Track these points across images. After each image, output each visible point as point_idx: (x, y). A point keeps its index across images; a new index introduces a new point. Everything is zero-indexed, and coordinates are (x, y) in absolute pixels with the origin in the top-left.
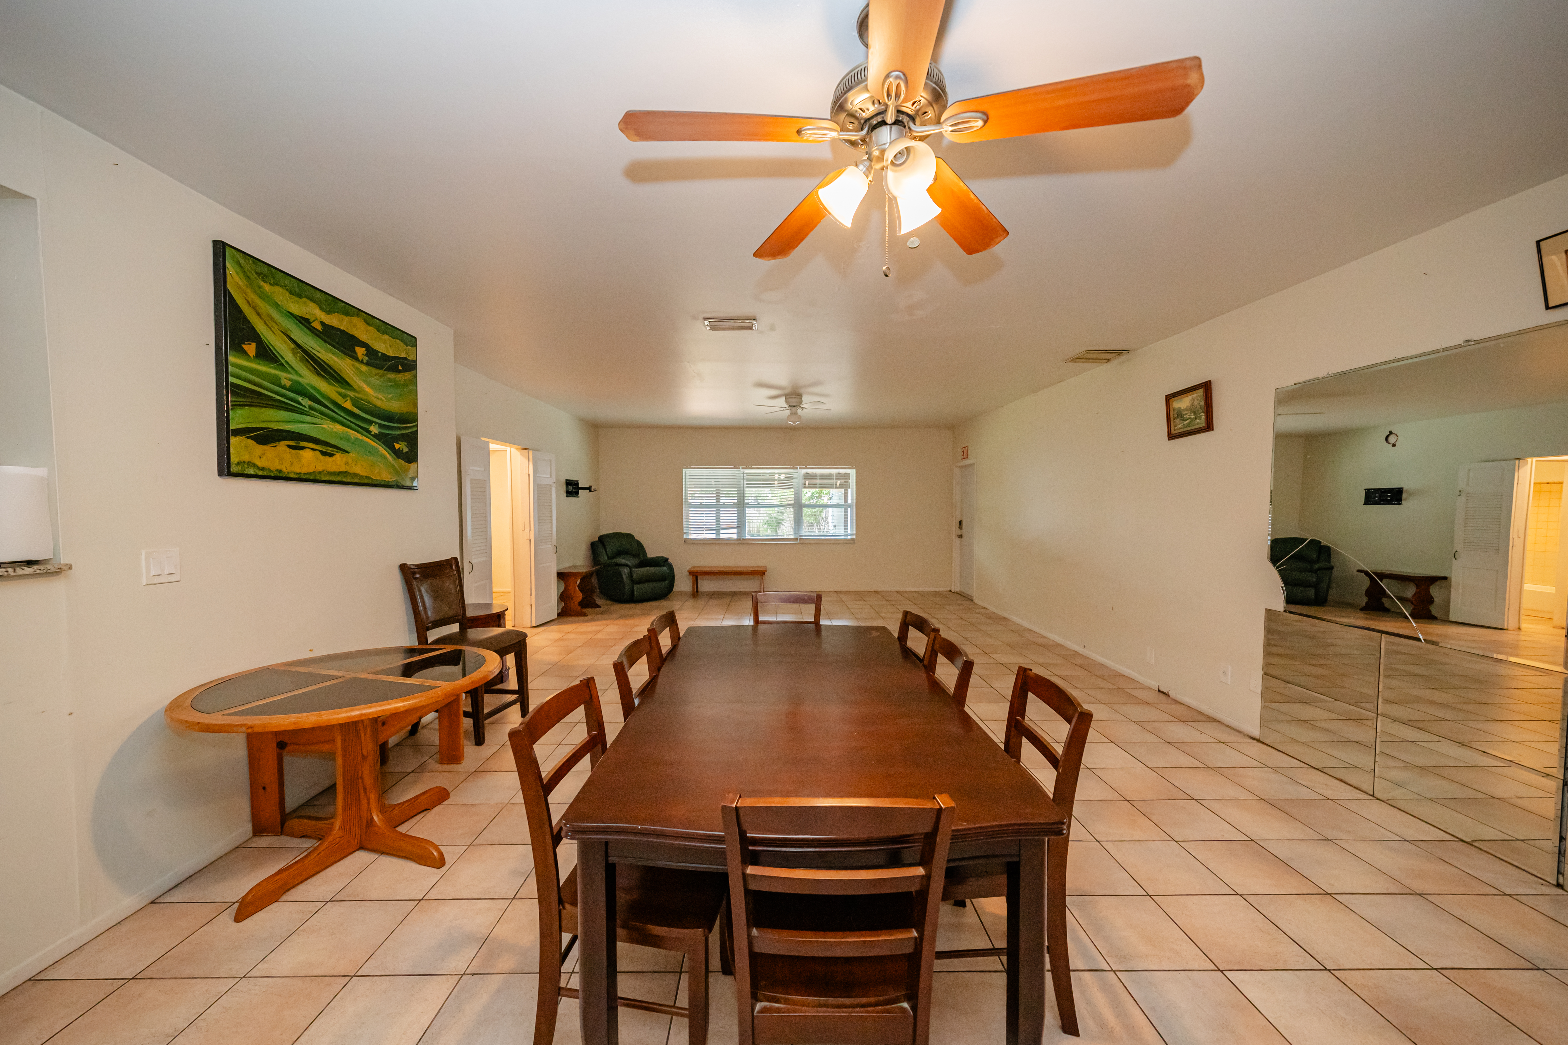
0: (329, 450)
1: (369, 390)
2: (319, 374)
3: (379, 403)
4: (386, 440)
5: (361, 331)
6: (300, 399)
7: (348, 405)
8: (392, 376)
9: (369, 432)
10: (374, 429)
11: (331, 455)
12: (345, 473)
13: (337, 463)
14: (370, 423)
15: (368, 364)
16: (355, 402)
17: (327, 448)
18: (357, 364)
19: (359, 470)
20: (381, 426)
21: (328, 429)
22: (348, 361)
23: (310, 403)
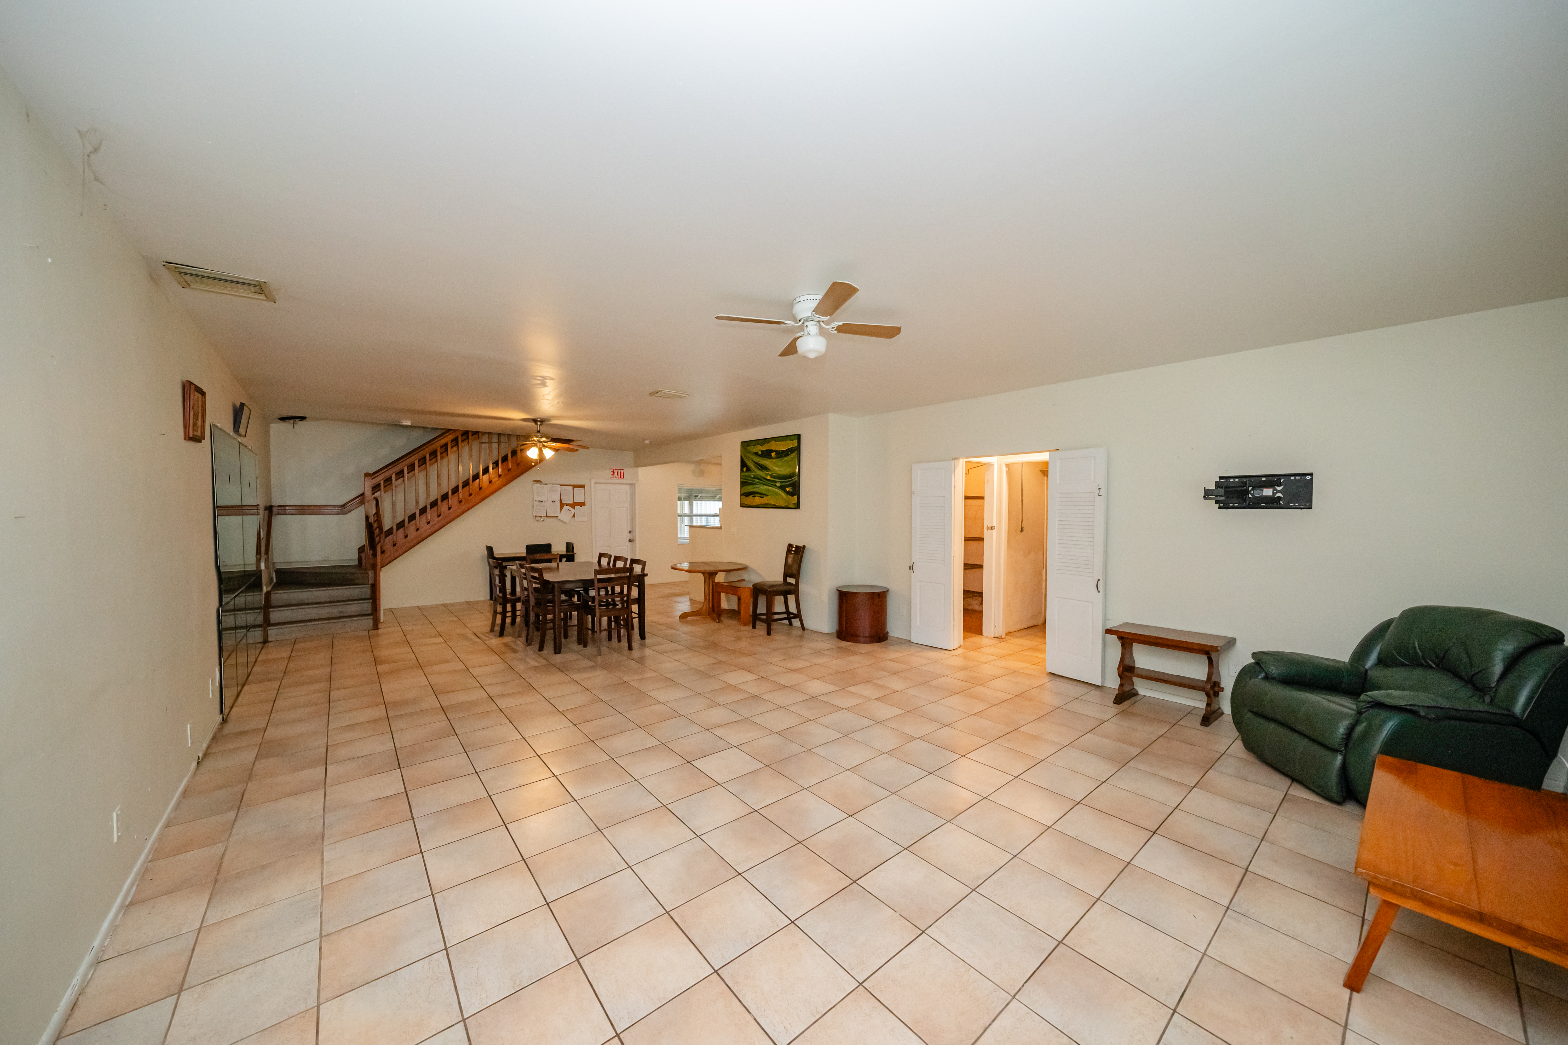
0: (763, 496)
1: (776, 469)
2: (760, 470)
3: (780, 473)
4: (782, 488)
5: (773, 446)
6: (755, 480)
7: (768, 477)
8: (786, 459)
9: (775, 486)
10: (778, 484)
11: (763, 498)
12: (767, 504)
13: (765, 500)
14: (776, 482)
15: (776, 458)
16: (772, 476)
17: (762, 495)
18: (772, 460)
19: (772, 502)
20: (781, 482)
21: (762, 488)
22: (769, 460)
23: (758, 481)
